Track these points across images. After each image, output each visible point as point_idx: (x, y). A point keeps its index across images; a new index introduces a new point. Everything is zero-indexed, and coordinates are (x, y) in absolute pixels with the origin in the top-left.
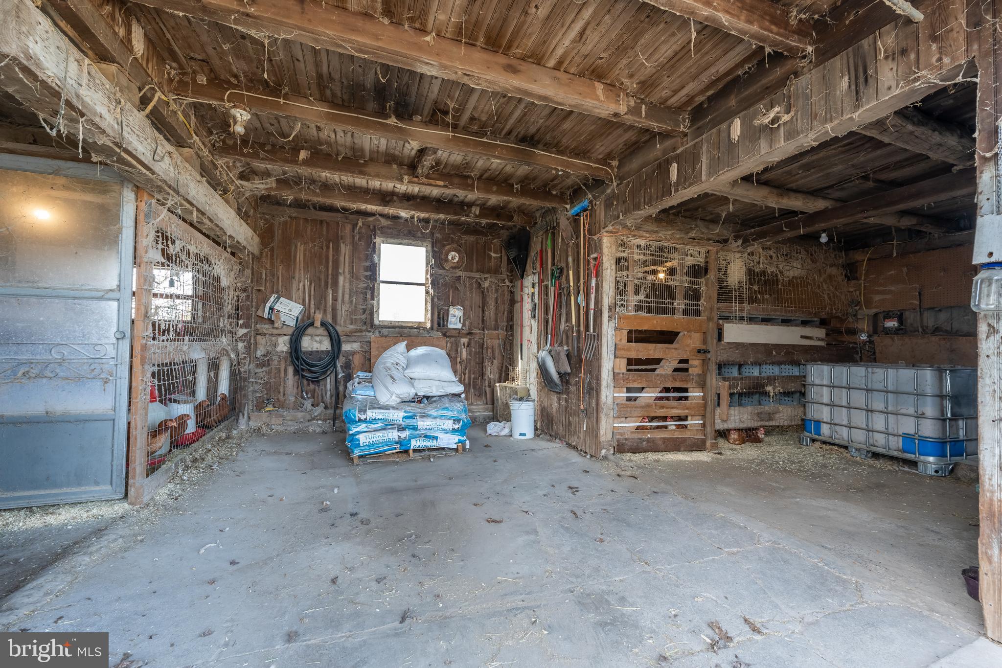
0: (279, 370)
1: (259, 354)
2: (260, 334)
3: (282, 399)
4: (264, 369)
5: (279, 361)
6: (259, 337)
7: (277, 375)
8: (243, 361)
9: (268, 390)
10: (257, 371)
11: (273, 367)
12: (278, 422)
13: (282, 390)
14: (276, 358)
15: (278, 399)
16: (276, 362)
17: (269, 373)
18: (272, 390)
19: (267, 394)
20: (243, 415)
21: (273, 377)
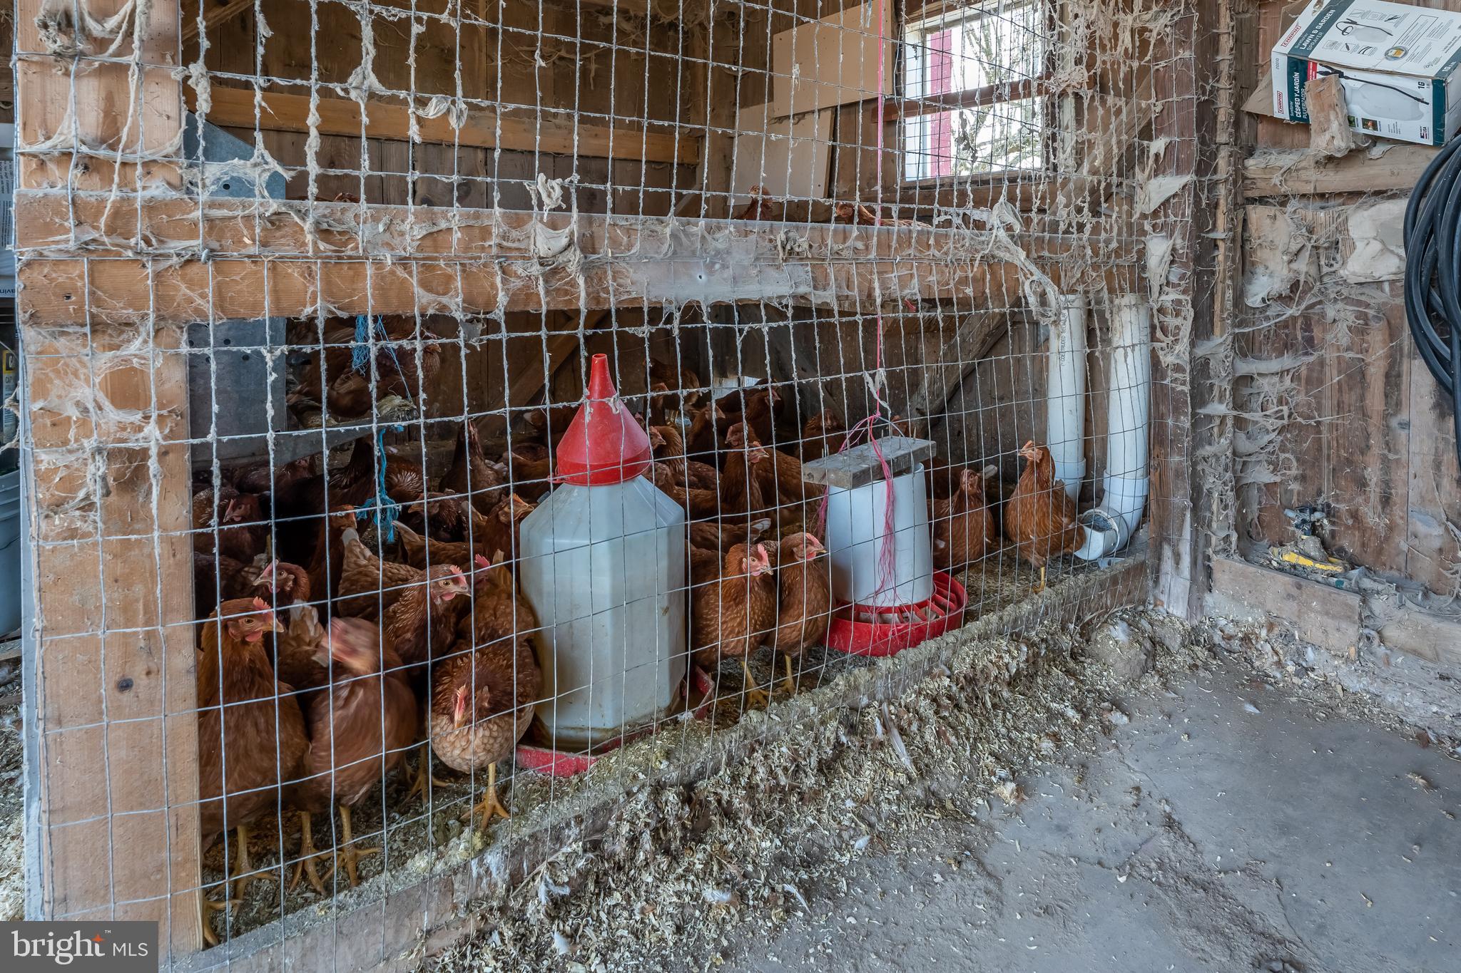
0: (1356, 376)
1: (1261, 288)
2: (1262, 200)
3: (1372, 518)
4: (1287, 361)
5: (1360, 331)
6: (1257, 214)
7: (1350, 398)
8: (1171, 321)
9: (1311, 463)
10: (1245, 367)
11: (1330, 355)
12: (1334, 640)
13: (1373, 474)
14: (1341, 315)
15: (1355, 515)
16: (1341, 335)
17: (1313, 379)
18: (1326, 467)
19: (1303, 478)
20: (1177, 557)
21: (1327, 404)
